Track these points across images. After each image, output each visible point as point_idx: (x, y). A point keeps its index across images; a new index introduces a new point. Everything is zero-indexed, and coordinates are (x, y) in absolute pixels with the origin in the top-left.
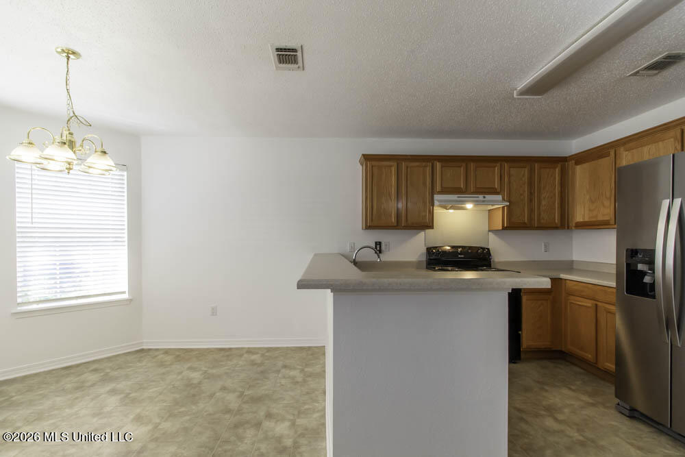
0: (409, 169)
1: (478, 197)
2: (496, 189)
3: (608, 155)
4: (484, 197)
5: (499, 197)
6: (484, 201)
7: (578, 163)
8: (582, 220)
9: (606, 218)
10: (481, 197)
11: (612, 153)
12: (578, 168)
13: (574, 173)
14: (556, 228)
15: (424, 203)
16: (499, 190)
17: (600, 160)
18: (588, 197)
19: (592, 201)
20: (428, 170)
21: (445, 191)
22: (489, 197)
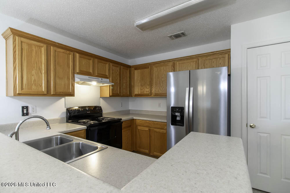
0: (56, 52)
1: (99, 79)
2: (107, 76)
3: (149, 68)
4: (102, 79)
5: (108, 80)
6: (101, 81)
7: (135, 69)
8: (137, 93)
9: (148, 93)
10: (100, 79)
11: (150, 67)
12: (136, 71)
13: (134, 73)
14: (128, 96)
15: (68, 78)
16: (108, 77)
17: (145, 69)
18: (140, 84)
19: (141, 85)
20: (71, 57)
21: (81, 73)
22: (104, 80)
